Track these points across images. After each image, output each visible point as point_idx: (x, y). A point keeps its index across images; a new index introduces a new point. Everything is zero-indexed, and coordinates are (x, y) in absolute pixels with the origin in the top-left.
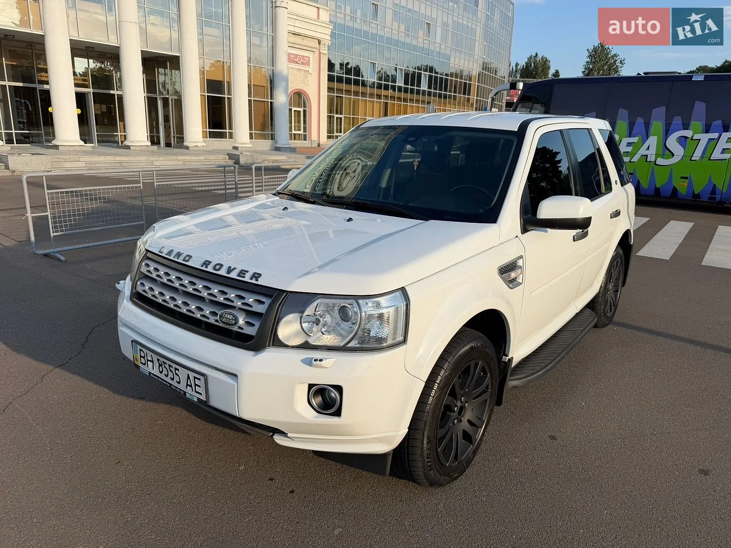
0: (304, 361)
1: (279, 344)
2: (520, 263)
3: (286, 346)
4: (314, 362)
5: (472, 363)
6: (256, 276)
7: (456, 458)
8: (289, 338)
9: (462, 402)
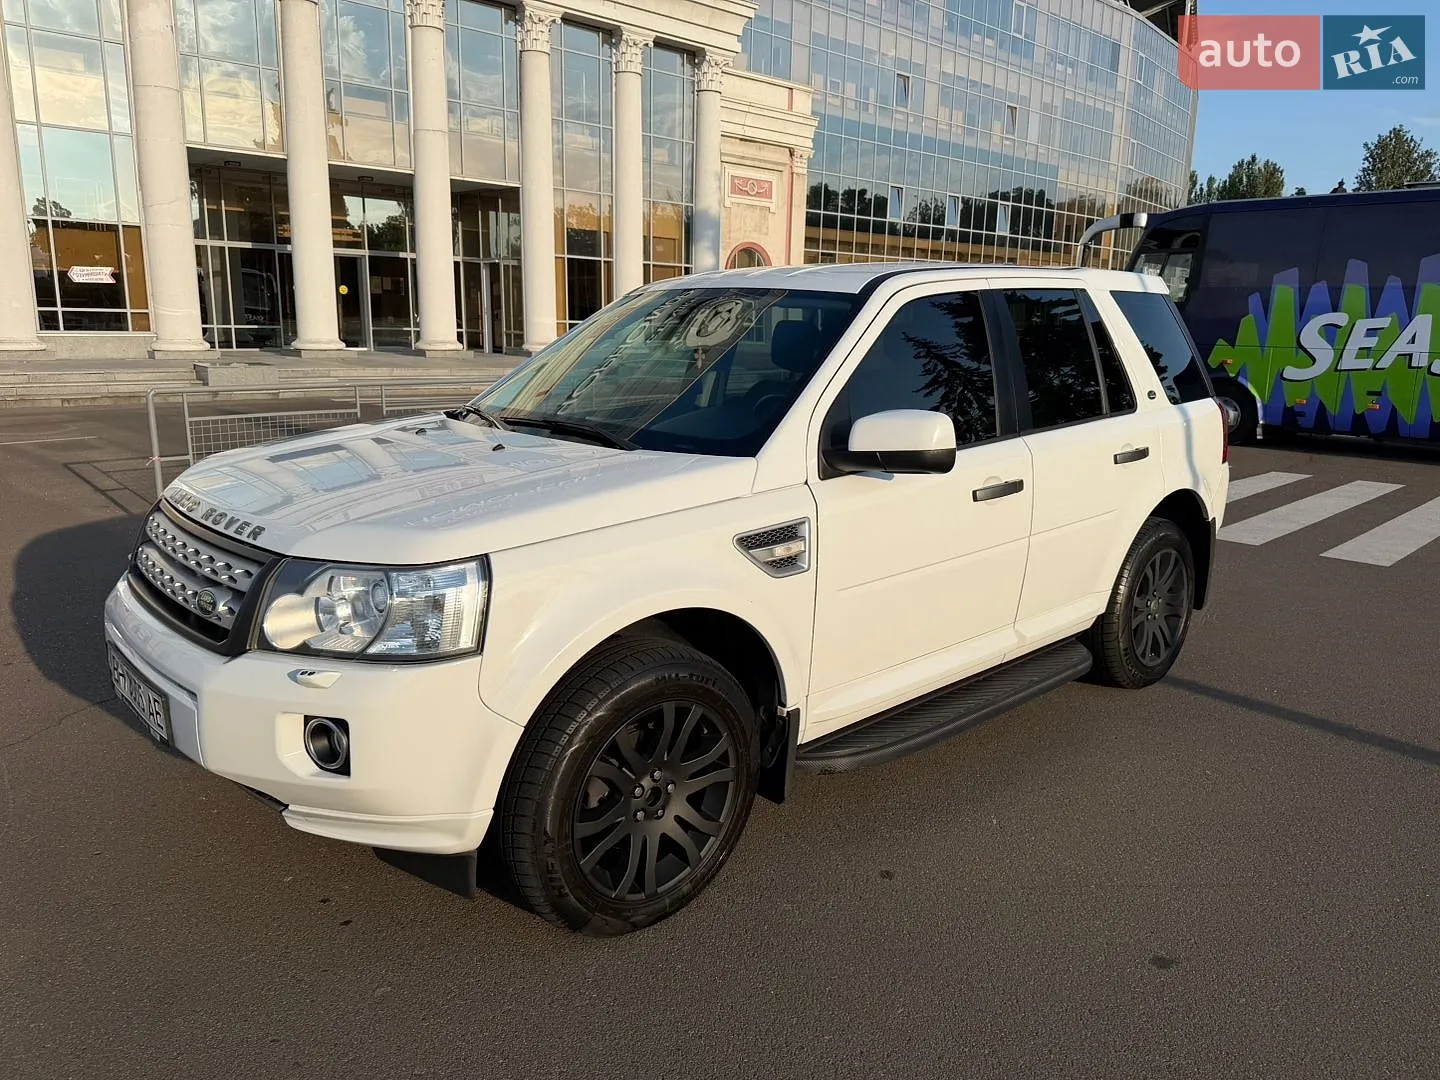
0: (293, 676)
1: (266, 646)
2: (805, 530)
3: (275, 650)
4: (299, 676)
5: (669, 709)
6: (257, 532)
7: (639, 882)
8: (282, 635)
9: (654, 781)
